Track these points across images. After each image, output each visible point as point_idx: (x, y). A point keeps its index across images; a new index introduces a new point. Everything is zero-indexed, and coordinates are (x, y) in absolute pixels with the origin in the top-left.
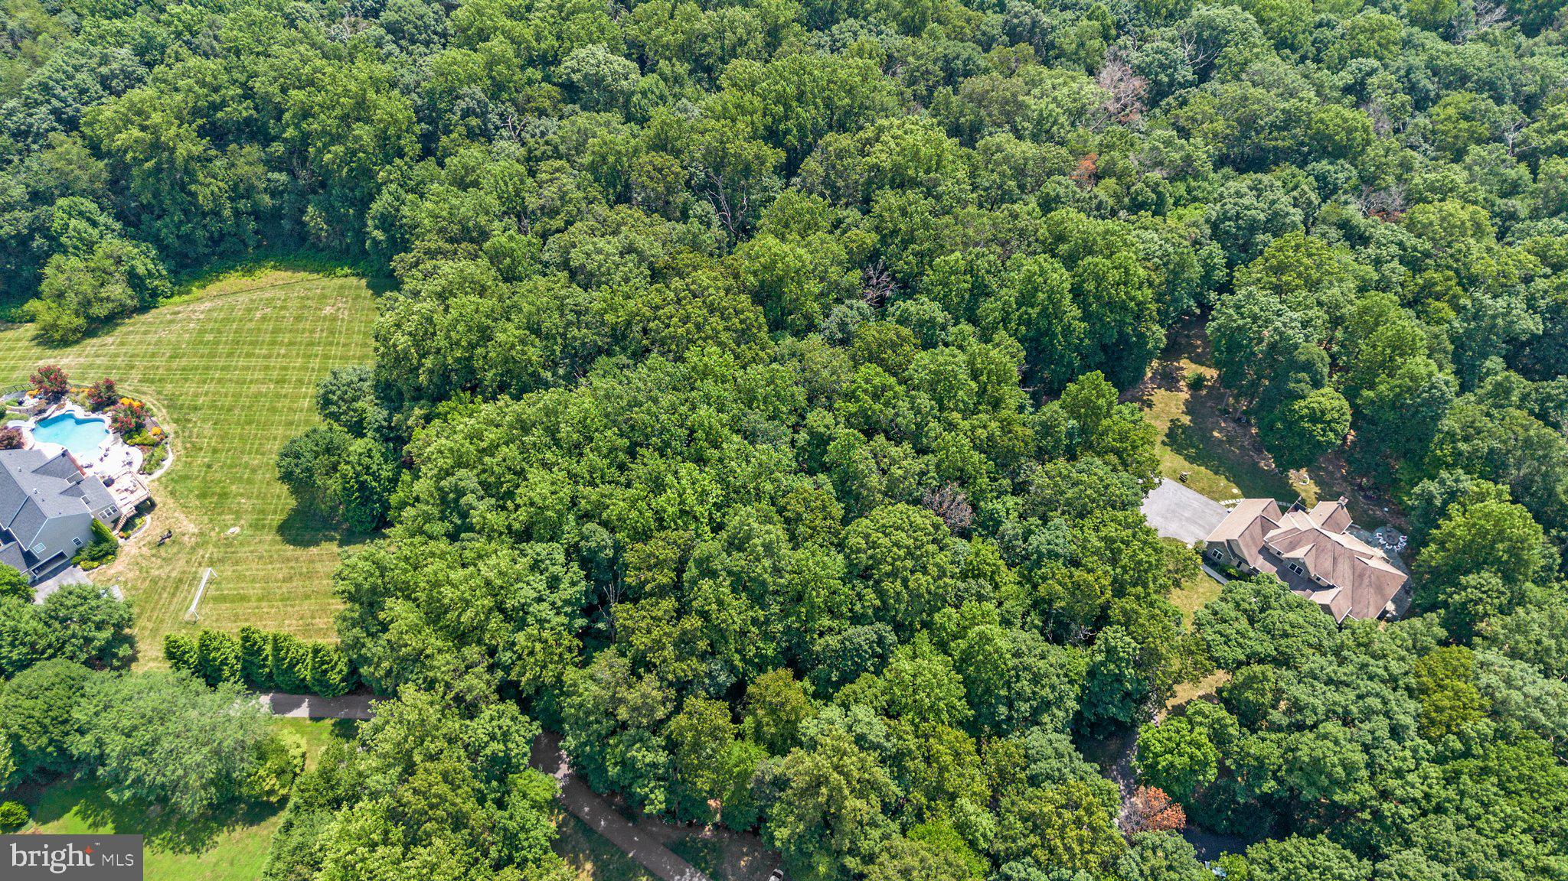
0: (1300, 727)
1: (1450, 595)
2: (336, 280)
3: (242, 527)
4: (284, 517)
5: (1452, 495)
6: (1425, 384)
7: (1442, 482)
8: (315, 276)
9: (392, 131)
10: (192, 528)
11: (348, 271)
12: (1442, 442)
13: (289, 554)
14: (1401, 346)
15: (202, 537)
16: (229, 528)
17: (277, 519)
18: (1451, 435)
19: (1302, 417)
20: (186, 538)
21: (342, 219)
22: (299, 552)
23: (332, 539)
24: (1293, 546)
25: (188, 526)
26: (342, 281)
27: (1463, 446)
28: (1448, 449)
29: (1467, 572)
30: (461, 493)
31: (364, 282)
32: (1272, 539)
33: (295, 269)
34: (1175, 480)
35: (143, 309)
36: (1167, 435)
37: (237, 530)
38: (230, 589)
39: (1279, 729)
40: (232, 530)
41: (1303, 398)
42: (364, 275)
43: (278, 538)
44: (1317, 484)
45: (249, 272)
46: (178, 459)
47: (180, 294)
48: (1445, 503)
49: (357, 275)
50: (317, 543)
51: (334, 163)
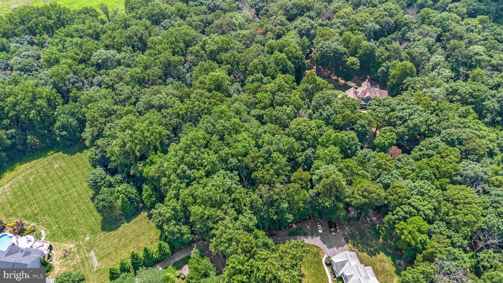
0: (406, 121)
1: (402, 87)
2: (49, 157)
3: (89, 236)
4: (100, 226)
5: (388, 68)
6: (369, 47)
7: (384, 66)
8: (40, 159)
9: (52, 98)
10: (72, 246)
11: (51, 152)
12: (378, 59)
13: (113, 234)
14: (359, 41)
15: (79, 247)
16: (85, 239)
17: (99, 227)
18: (380, 56)
19: (350, 66)
20: (73, 249)
21: (43, 135)
22: (116, 232)
23: (123, 223)
24: (365, 94)
25: (70, 246)
26: (52, 156)
27: (383, 57)
28: (380, 59)
29: (403, 80)
30: (184, 172)
31: (61, 153)
32: (359, 95)
33: (30, 161)
37: (88, 238)
38: (102, 254)
39: (400, 125)
40: (87, 239)
41: (347, 61)
42: (59, 151)
43: (105, 232)
44: (354, 83)
46: (46, 231)
48: (387, 70)
49: (56, 152)
50: (120, 226)
51: (34, 117)
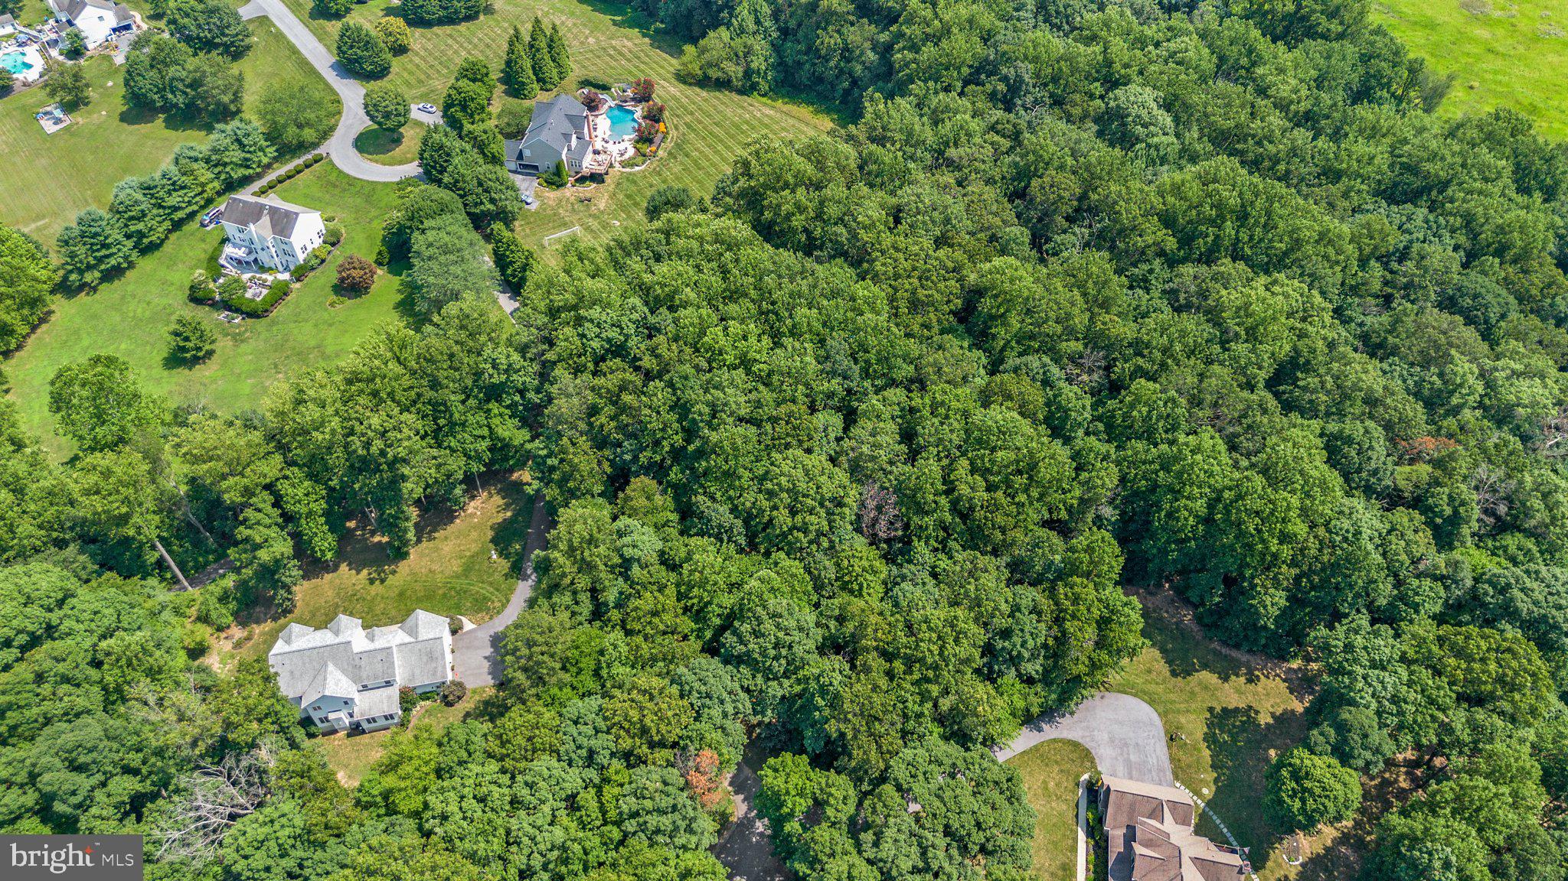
15: (601, 214)
20: (594, 208)
25: (603, 204)
34: (1166, 732)
35: (742, 92)
36: (1224, 710)
45: (817, 112)
46: (644, 171)
47: (770, 98)
